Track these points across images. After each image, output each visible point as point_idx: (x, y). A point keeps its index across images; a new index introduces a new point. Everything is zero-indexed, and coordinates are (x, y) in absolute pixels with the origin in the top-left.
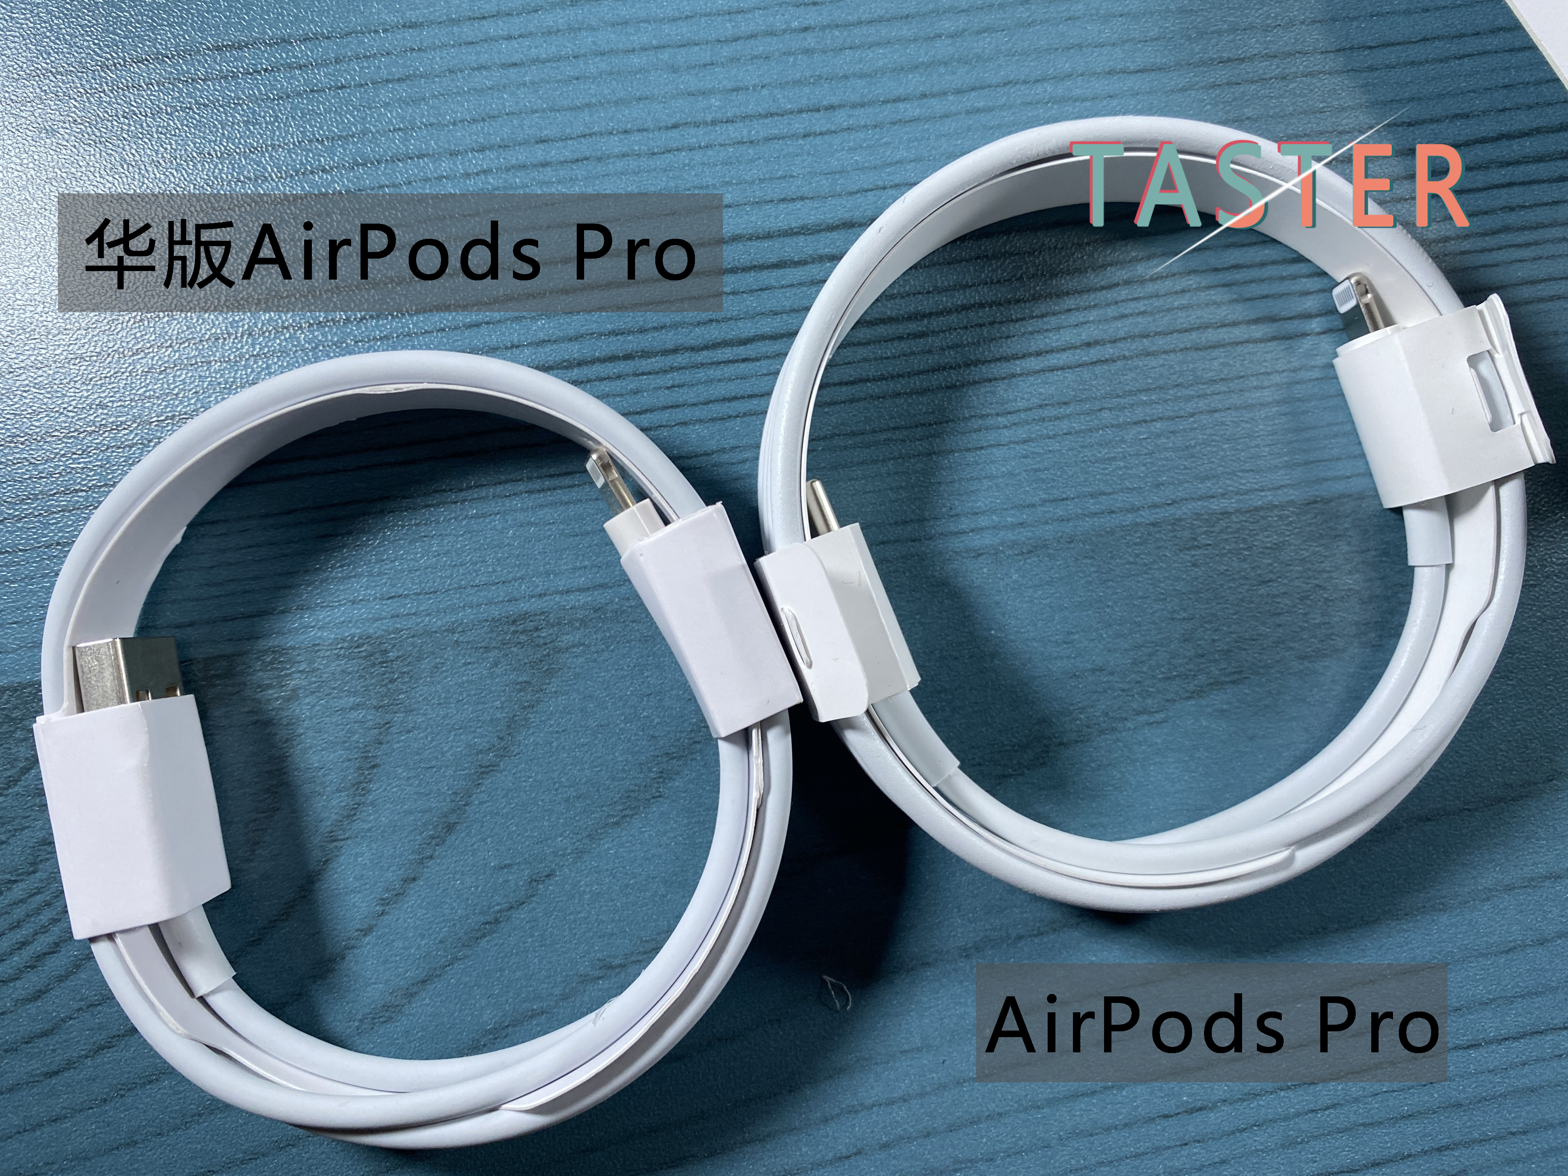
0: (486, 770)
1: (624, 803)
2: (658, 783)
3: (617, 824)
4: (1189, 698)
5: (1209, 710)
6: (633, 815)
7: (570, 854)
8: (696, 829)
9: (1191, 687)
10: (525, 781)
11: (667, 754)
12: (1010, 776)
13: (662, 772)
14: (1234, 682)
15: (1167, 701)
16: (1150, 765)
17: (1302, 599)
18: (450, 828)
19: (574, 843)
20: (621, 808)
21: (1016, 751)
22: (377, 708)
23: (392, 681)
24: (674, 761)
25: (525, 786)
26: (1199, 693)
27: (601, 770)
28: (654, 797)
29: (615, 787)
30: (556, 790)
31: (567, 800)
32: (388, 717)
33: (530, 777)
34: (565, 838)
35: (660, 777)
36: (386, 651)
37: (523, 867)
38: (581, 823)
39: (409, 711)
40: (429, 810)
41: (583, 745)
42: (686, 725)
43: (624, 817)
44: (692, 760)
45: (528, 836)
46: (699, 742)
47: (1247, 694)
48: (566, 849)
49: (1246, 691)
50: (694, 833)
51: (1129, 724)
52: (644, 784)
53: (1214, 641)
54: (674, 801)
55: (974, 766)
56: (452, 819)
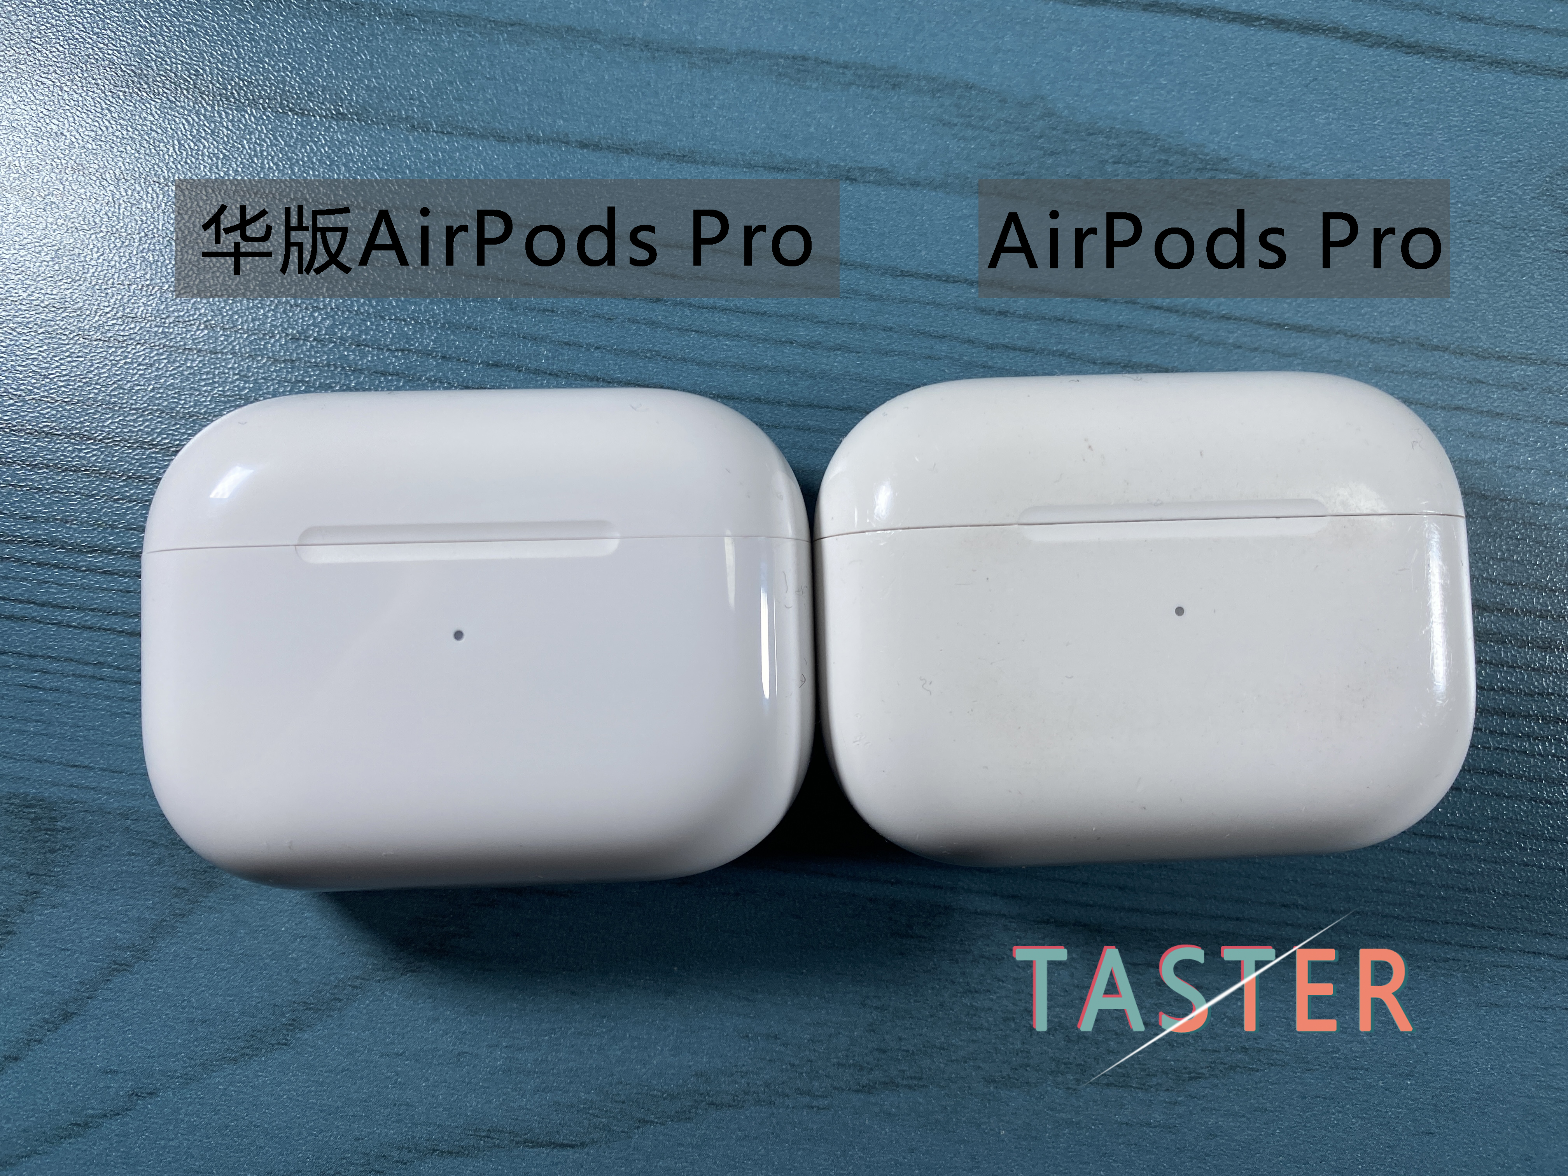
0: (120, 967)
1: (247, 1041)
2: (288, 1030)
3: (235, 1060)
4: (857, 1091)
5: (877, 1110)
6: (253, 1055)
7: (178, 1077)
8: (313, 1088)
9: (864, 1081)
10: (154, 990)
11: (304, 1002)
12: (652, 1122)
13: (294, 1020)
14: (910, 1087)
15: (835, 1088)
16: (799, 1149)
17: (1006, 1020)
18: (67, 1016)
19: (187, 1067)
20: (242, 1045)
21: (665, 1099)
22: (30, 874)
23: (52, 851)
24: (310, 1013)
25: (153, 996)
26: (868, 1089)
27: (234, 1000)
28: (279, 1044)
29: (242, 1022)
30: (183, 1008)
31: (192, 1021)
32: (38, 887)
33: (161, 988)
34: (178, 1060)
35: (290, 1025)
36: (54, 819)
37: (128, 1077)
38: (199, 1049)
39: (60, 886)
40: (52, 993)
41: (222, 970)
42: (332, 978)
43: (243, 1055)
44: (328, 1016)
45: (141, 1047)
46: (340, 1000)
47: (920, 1104)
48: (176, 1071)
49: (921, 1100)
50: (310, 1091)
51: (788, 1102)
52: (273, 1027)
53: (900, 1039)
54: (298, 1053)
55: (616, 1102)
56: (72, 1008)
